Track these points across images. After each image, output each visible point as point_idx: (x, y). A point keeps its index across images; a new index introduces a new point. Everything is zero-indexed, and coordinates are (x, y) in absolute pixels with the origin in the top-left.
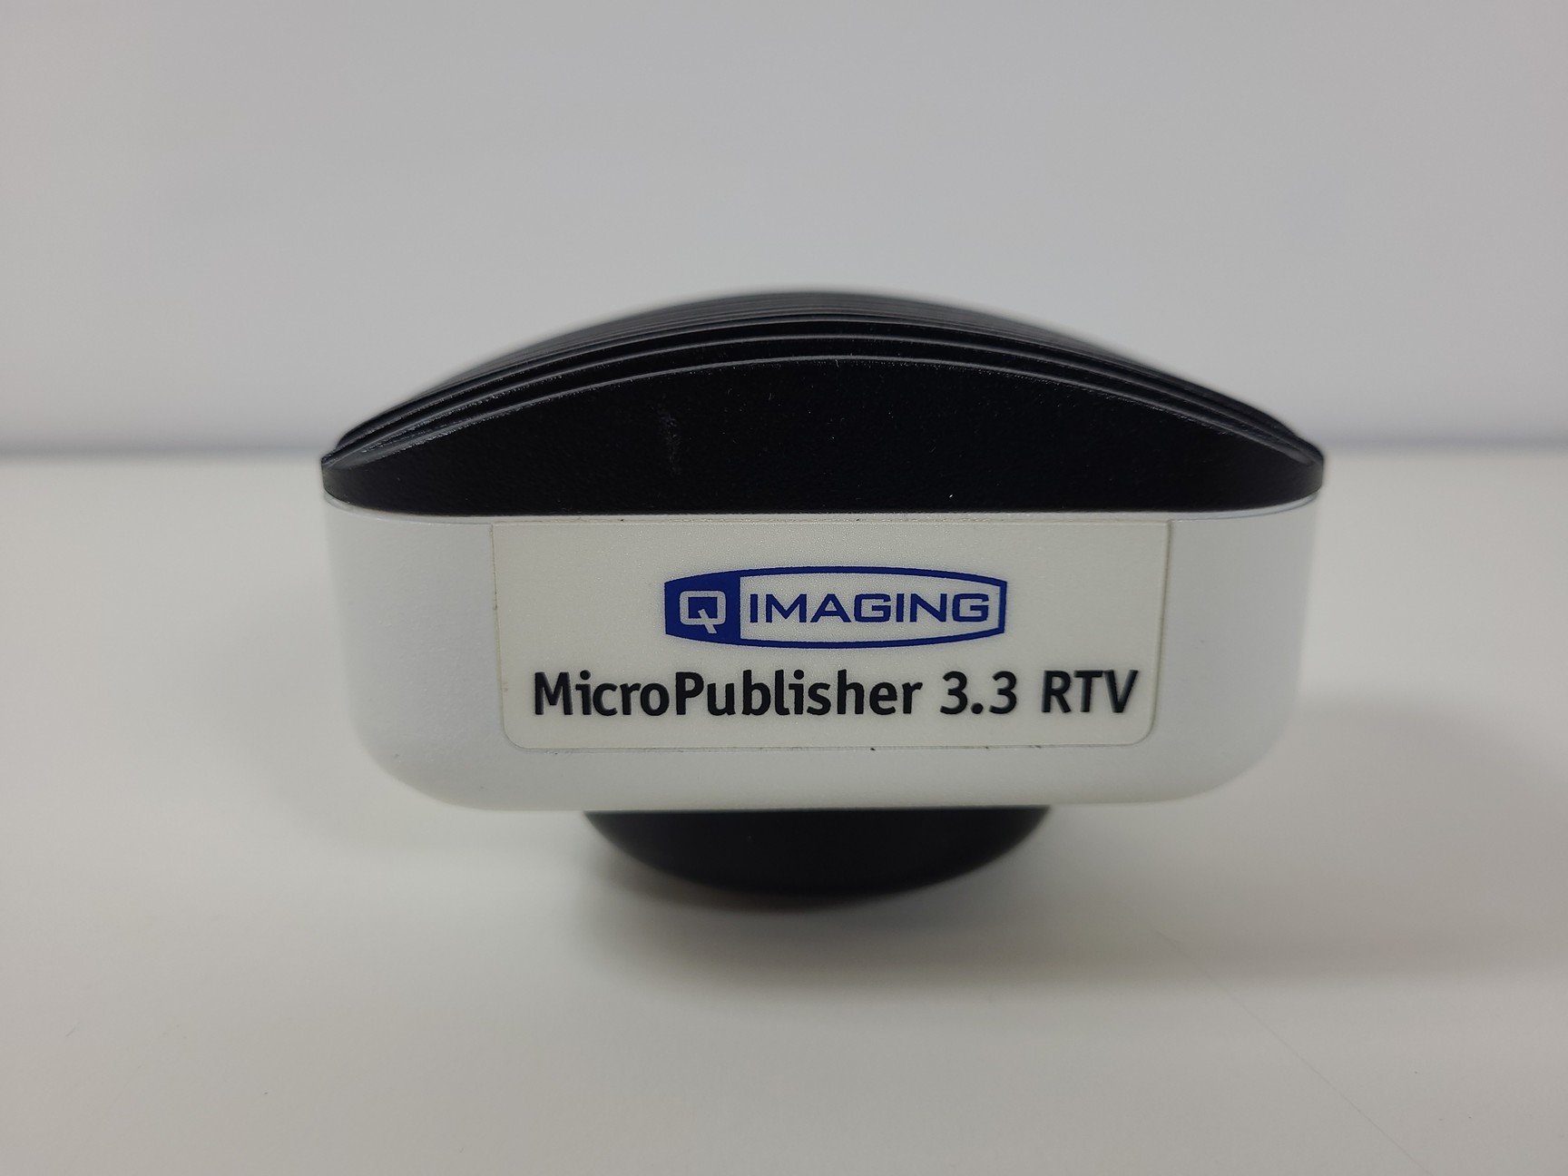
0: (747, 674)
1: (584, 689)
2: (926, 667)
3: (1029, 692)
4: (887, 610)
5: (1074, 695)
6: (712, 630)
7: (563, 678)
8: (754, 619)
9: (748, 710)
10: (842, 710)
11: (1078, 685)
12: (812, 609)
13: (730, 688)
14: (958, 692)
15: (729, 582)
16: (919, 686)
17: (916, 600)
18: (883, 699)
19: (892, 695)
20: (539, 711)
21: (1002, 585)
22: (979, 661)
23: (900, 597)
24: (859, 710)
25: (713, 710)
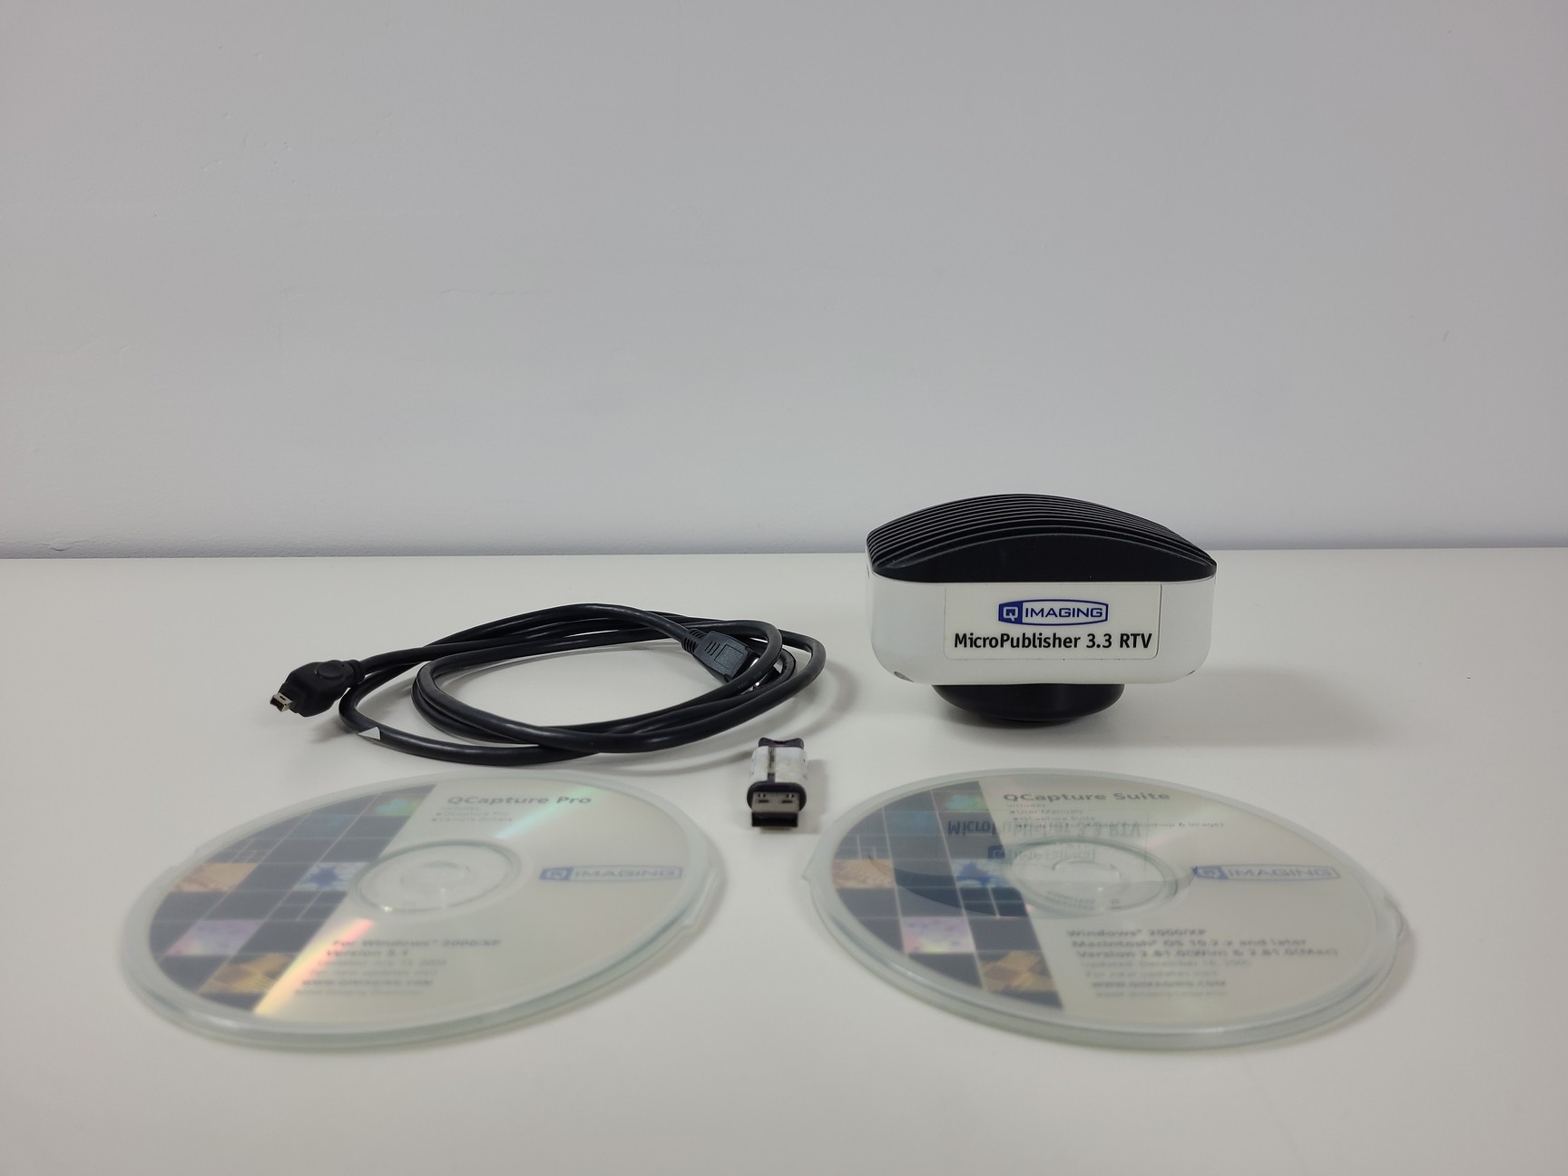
0: (1024, 634)
1: (971, 639)
2: (1082, 632)
3: (1116, 640)
4: (1070, 614)
5: (1131, 642)
6: (1013, 620)
7: (965, 636)
8: (1027, 616)
9: (1024, 646)
10: (1054, 646)
11: (1132, 638)
12: (1045, 613)
13: (1018, 639)
14: (1092, 640)
15: (1019, 604)
16: (1079, 638)
17: (1079, 610)
18: (1068, 643)
19: (1071, 641)
20: (956, 646)
21: (1107, 606)
22: (1099, 630)
23: (1074, 609)
24: (1060, 646)
25: (1012, 646)
